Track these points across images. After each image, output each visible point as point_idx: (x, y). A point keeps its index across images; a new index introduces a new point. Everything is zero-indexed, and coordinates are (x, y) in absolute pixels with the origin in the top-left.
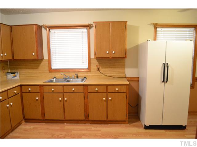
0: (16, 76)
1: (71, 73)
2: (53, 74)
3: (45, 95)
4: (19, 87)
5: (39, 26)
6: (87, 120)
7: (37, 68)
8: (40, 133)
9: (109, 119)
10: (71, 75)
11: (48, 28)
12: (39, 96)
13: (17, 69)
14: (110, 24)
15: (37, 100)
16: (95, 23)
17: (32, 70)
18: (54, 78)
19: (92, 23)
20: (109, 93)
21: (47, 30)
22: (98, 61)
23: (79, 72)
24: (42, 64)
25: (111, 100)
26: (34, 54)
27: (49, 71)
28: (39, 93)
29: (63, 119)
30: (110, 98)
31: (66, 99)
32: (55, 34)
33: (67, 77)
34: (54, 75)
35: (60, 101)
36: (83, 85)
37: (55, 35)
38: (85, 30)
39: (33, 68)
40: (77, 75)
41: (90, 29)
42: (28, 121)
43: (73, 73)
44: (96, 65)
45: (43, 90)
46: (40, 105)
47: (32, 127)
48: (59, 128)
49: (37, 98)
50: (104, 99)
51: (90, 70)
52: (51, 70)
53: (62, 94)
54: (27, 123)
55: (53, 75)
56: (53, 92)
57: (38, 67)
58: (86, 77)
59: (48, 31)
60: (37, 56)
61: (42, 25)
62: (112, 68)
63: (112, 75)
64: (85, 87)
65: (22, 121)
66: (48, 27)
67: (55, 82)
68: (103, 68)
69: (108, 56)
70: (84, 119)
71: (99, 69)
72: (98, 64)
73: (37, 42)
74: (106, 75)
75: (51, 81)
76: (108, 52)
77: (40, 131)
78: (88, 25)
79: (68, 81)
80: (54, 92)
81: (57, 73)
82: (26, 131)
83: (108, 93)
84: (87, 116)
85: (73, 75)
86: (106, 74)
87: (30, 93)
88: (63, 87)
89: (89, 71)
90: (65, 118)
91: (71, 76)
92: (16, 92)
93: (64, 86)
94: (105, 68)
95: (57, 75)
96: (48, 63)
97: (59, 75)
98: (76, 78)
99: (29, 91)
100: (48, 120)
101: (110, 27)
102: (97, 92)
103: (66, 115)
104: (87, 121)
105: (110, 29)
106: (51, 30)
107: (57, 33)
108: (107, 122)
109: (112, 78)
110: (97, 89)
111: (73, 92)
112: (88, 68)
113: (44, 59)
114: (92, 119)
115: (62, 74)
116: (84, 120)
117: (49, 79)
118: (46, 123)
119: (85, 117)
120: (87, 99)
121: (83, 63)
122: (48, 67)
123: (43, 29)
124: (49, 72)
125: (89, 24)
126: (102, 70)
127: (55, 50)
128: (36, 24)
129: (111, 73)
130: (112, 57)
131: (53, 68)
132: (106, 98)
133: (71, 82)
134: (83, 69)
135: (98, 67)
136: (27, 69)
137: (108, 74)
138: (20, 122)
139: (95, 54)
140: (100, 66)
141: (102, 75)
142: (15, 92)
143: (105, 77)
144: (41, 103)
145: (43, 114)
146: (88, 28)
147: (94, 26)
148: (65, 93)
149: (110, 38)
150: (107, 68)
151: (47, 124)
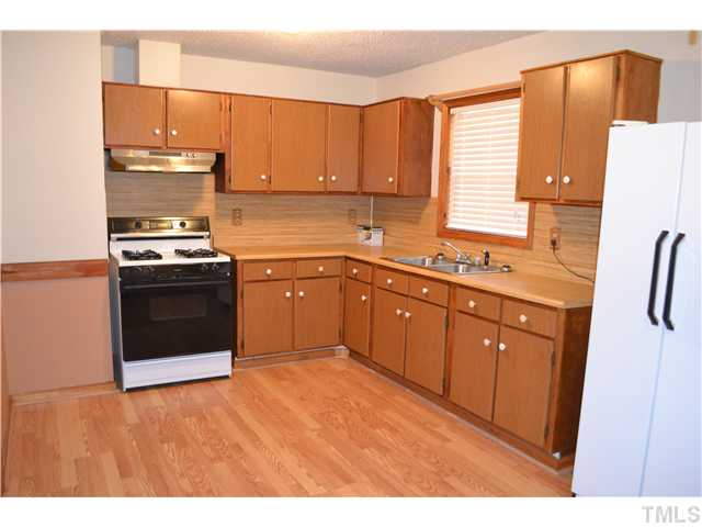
0: (370, 238)
5: (418, 102)
6: (448, 399)
11: (444, 106)
12: (368, 293)
16: (524, 75)
20: (506, 326)
21: (442, 111)
22: (556, 214)
26: (391, 180)
27: (438, 232)
28: (369, 284)
30: (502, 346)
31: (407, 314)
35: (400, 317)
36: (448, 283)
39: (409, 221)
40: (487, 255)
44: (548, 228)
48: (379, 392)
49: (363, 298)
50: (487, 341)
51: (532, 245)
53: (406, 298)
57: (419, 219)
59: (444, 113)
60: (399, 185)
66: (445, 102)
68: (568, 242)
70: (442, 394)
71: (554, 243)
72: (556, 225)
73: (401, 146)
76: (549, 180)
80: (393, 289)
83: (502, 328)
86: (570, 265)
87: (357, 280)
88: (409, 277)
94: (576, 242)
96: (436, 208)
99: (355, 275)
102: (473, 314)
106: (452, 109)
110: (472, 304)
111: (427, 300)
112: (527, 238)
113: (432, 195)
116: (441, 397)
119: (444, 387)
121: (517, 216)
122: (436, 222)
124: (438, 237)
128: (405, 98)
131: (449, 226)
132: (496, 343)
135: (555, 235)
139: (519, 185)
140: (561, 232)
148: (410, 297)
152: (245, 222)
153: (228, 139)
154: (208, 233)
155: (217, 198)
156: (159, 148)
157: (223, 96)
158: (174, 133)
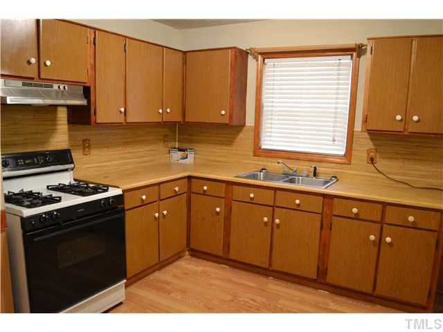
0: (186, 158)
1: (302, 163)
2: (262, 161)
3: (235, 205)
4: (186, 180)
5: (241, 51)
6: (323, 281)
7: (230, 143)
8: (211, 285)
9: (379, 291)
10: (301, 167)
11: (260, 56)
12: (223, 206)
13: (191, 142)
14: (414, 42)
15: (218, 213)
16: (371, 41)
17: (219, 147)
18: (263, 169)
19: (365, 42)
20: (387, 224)
21: (257, 61)
22: (372, 139)
23: (320, 162)
24: (241, 135)
25: (390, 244)
26: (223, 112)
27: (254, 152)
28: (222, 198)
29: (266, 265)
30: (388, 240)
31: (277, 221)
32: (276, 69)
33: (291, 172)
34: (265, 163)
35: (266, 224)
36: (324, 195)
37: (274, 71)
38: (347, 60)
39: (221, 143)
40: (315, 168)
41: (359, 56)
42: (196, 254)
43: (307, 163)
45: (232, 194)
46: (223, 226)
47: (200, 269)
48: (253, 285)
49: (218, 209)
50: (372, 237)
51: (350, 162)
52: (258, 151)
53: (272, 208)
54: (194, 259)
55: (261, 163)
56: (252, 202)
57: (233, 142)
58: (335, 177)
59: (259, 62)
60: (231, 117)
61: (248, 48)
62: (408, 159)
63: (408, 178)
64: (326, 200)
65: (183, 251)
66: (260, 54)
67: (262, 178)
68: (384, 158)
69: (400, 128)
70: (316, 278)
71: (372, 160)
72: (373, 147)
73: (232, 86)
74: (391, 176)
75: (254, 177)
76: (399, 117)
77: (213, 281)
78: (354, 46)
79: (292, 181)
80: (254, 202)
81: (270, 159)
82: (186, 274)
83: (385, 226)
84: (322, 271)
85: (306, 168)
86: (390, 174)
87: (206, 195)
88: (275, 192)
89: (346, 161)
90: (270, 265)
91: (302, 170)
92: (177, 189)
93: (277, 192)
94: (390, 158)
95: (269, 164)
96: (253, 134)
97: (274, 164)
98: (312, 175)
99: (205, 191)
100: (235, 261)
101: (413, 51)
102: (357, 217)
103: (273, 259)
104: (321, 283)
105: (413, 56)
106: (266, 60)
107: (280, 67)
108: (372, 298)
109: (408, 186)
110: (355, 210)
111: (297, 209)
112: (345, 155)
113: (247, 124)
114: (335, 283)
115: (279, 163)
116: (314, 280)
117: (251, 171)
118: (230, 266)
119: (318, 272)
120: (329, 230)
121: (334, 141)
122: (253, 144)
123: (250, 58)
124: (254, 156)
125: (358, 43)
126: (381, 164)
127: (272, 106)
128: (235, 48)
129: (404, 174)
130: (410, 130)
131: (263, 147)
132: (378, 237)
133: (298, 183)
134: (333, 156)
135: (372, 154)
136: (210, 143)
137: (397, 174)
138: (179, 253)
139: (365, 120)
140: (376, 152)
141: (379, 175)
142: (175, 190)
143: (387, 181)
144: (224, 222)
145: (227, 246)
146: (355, 54)
147: (369, 49)
148: (277, 207)
149: (411, 80)
150: (397, 159)
151: (231, 269)
152: (93, 152)
153: (93, 72)
154: (72, 166)
155: (70, 130)
156: (32, 79)
157: (89, 30)
158: (48, 63)
